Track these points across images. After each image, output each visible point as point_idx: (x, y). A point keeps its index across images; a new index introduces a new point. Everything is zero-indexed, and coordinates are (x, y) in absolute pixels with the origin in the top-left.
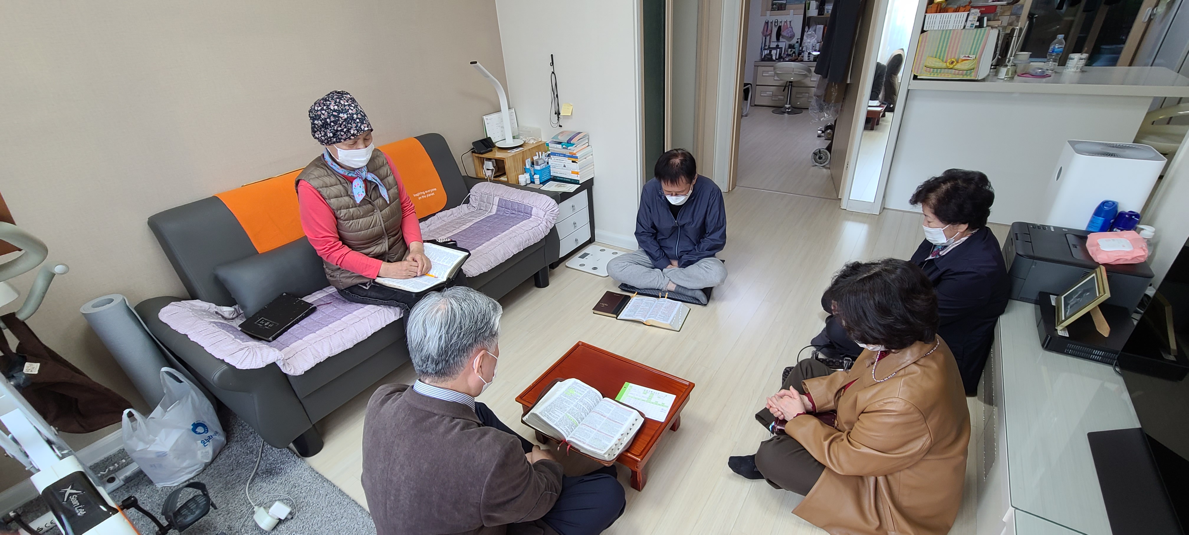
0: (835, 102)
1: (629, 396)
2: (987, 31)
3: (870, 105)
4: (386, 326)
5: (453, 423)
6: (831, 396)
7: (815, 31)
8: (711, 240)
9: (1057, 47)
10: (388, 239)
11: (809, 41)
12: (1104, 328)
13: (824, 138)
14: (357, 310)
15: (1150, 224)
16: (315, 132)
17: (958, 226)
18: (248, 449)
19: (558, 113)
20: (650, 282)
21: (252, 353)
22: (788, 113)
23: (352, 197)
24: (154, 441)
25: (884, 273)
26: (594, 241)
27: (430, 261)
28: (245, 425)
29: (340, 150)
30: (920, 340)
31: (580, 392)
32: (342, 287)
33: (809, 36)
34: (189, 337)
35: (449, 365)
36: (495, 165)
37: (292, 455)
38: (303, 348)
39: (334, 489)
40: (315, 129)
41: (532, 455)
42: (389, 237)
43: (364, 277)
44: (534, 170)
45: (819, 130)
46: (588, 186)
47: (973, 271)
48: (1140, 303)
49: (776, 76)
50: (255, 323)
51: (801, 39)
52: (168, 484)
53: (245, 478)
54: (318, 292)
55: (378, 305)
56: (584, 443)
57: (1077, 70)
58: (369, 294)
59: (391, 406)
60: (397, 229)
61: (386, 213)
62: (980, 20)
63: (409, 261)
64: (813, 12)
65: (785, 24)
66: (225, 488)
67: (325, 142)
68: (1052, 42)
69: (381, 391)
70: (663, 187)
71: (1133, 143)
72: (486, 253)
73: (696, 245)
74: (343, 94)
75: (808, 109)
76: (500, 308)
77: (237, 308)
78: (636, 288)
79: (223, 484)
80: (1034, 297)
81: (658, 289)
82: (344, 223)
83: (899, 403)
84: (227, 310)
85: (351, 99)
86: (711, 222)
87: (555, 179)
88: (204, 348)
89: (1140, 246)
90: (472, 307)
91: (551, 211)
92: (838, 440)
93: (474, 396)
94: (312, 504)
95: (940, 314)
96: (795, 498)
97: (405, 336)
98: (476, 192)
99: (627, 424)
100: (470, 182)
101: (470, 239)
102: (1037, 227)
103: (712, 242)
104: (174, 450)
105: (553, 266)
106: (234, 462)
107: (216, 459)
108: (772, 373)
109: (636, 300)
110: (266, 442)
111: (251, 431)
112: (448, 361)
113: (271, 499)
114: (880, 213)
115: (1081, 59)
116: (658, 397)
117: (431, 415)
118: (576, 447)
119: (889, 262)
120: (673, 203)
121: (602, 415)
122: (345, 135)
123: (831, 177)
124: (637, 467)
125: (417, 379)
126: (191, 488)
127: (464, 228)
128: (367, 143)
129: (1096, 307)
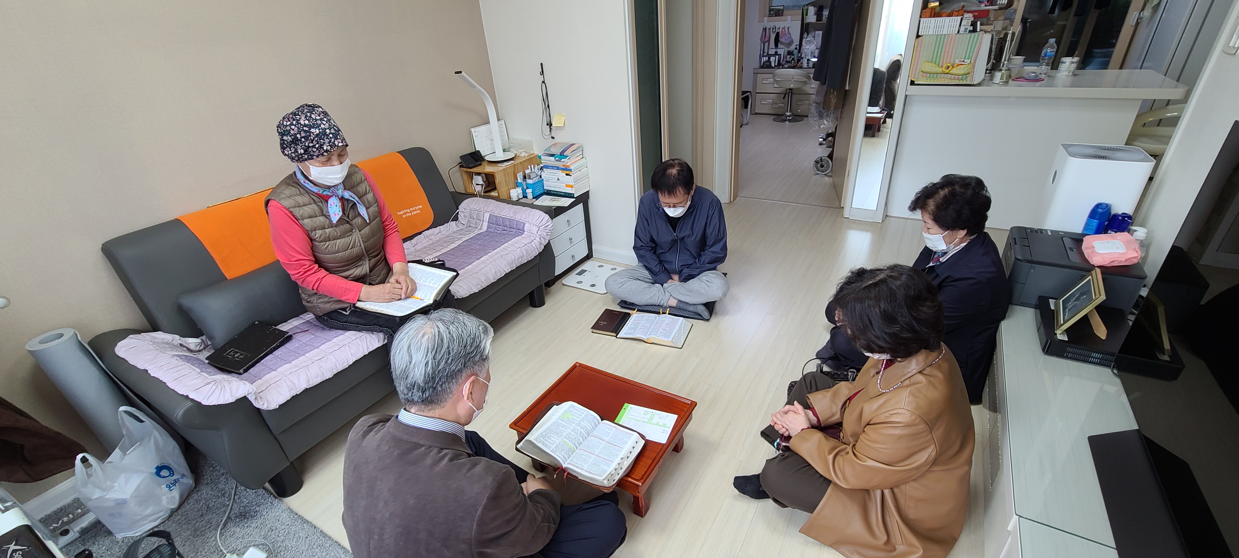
0: (834, 109)
1: (629, 418)
2: (980, 36)
3: (868, 111)
4: (369, 353)
5: (441, 454)
6: (837, 408)
7: (814, 37)
8: (713, 252)
9: (1049, 51)
10: (369, 260)
11: (808, 47)
12: (1101, 331)
13: (825, 146)
14: (336, 337)
15: (1142, 225)
16: (284, 149)
17: (957, 232)
18: (219, 492)
19: (550, 124)
20: (651, 298)
21: (220, 387)
22: (790, 121)
23: (328, 217)
24: (113, 487)
25: (889, 280)
26: (592, 256)
27: (415, 283)
28: (216, 466)
29: (313, 168)
30: (926, 348)
31: (578, 416)
32: (319, 313)
33: (808, 43)
34: (149, 372)
35: (437, 392)
36: (485, 180)
37: (269, 496)
38: (278, 380)
39: (315, 531)
40: (284, 145)
41: (527, 484)
42: (370, 258)
43: (343, 301)
44: (526, 184)
45: (820, 138)
46: (584, 199)
47: (973, 277)
48: (1135, 304)
49: (775, 84)
50: (224, 355)
51: (799, 45)
52: (130, 534)
53: (216, 524)
54: (294, 319)
55: (359, 331)
56: (582, 469)
57: (1069, 74)
58: (350, 319)
59: (374, 438)
60: (378, 249)
61: (366, 232)
62: (974, 24)
63: (392, 283)
64: (811, 18)
65: (783, 30)
66: (194, 536)
67: (296, 159)
68: (1044, 45)
69: (363, 422)
70: (660, 199)
71: (1125, 145)
72: (476, 273)
73: (696, 258)
74: (314, 107)
75: (808, 116)
76: (491, 330)
77: (204, 339)
78: (636, 305)
79: (191, 532)
80: (1034, 301)
81: (658, 305)
82: (320, 245)
83: (904, 414)
84: (193, 342)
85: (323, 112)
86: (712, 233)
87: (549, 193)
88: (165, 383)
89: (1133, 248)
90: (460, 330)
91: (544, 226)
92: (842, 453)
93: (464, 425)
94: (290, 549)
95: (945, 322)
96: (803, 516)
97: (389, 363)
98: (464, 209)
99: (627, 448)
100: (459, 198)
101: (459, 258)
102: (1034, 231)
103: (713, 255)
104: (136, 496)
105: (550, 284)
106: (204, 506)
107: (184, 504)
108: (777, 388)
109: (636, 317)
110: (239, 483)
111: (222, 471)
112: (435, 389)
113: (245, 544)
114: (882, 221)
115: (1073, 63)
116: (659, 418)
117: (417, 446)
118: (574, 474)
119: (894, 268)
120: (671, 215)
121: (601, 439)
122: (318, 151)
123: (833, 186)
124: (638, 492)
125: (402, 408)
126: (155, 538)
127: (452, 246)
128: (342, 160)
129: (1092, 310)
